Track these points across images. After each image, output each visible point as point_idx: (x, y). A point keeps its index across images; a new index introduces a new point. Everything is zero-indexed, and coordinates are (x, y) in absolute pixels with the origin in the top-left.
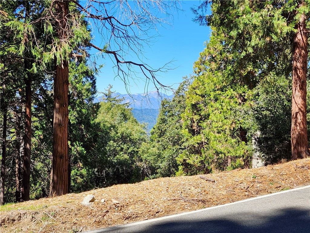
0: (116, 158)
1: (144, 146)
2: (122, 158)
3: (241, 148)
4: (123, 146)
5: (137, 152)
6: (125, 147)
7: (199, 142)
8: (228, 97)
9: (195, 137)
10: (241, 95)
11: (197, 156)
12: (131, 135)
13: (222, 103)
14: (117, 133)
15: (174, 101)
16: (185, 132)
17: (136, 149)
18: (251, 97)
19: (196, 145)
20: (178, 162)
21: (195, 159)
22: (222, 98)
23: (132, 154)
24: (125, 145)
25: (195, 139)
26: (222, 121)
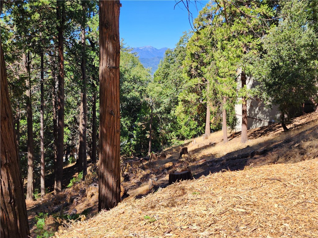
0: (129, 95)
1: (150, 86)
2: (134, 95)
3: (244, 91)
4: (134, 86)
5: (146, 90)
6: (136, 86)
7: (196, 84)
8: (235, 46)
9: (193, 80)
10: (245, 45)
11: (194, 94)
12: (140, 77)
13: (229, 51)
14: (130, 76)
15: (175, 51)
16: (185, 76)
17: (144, 88)
18: (255, 47)
19: (194, 86)
20: (179, 99)
21: (192, 97)
22: (229, 46)
23: (141, 92)
24: (136, 85)
25: (193, 81)
26: (229, 67)
